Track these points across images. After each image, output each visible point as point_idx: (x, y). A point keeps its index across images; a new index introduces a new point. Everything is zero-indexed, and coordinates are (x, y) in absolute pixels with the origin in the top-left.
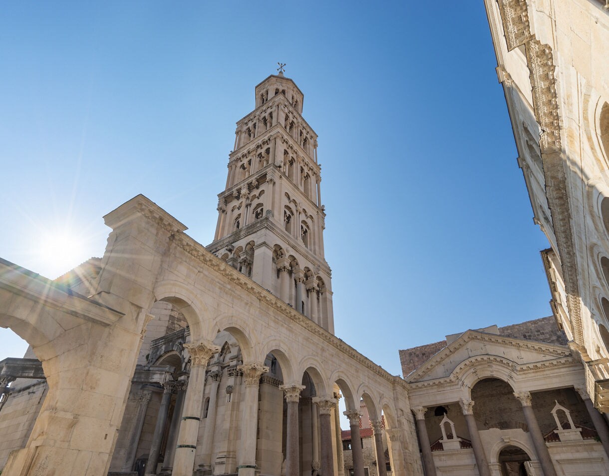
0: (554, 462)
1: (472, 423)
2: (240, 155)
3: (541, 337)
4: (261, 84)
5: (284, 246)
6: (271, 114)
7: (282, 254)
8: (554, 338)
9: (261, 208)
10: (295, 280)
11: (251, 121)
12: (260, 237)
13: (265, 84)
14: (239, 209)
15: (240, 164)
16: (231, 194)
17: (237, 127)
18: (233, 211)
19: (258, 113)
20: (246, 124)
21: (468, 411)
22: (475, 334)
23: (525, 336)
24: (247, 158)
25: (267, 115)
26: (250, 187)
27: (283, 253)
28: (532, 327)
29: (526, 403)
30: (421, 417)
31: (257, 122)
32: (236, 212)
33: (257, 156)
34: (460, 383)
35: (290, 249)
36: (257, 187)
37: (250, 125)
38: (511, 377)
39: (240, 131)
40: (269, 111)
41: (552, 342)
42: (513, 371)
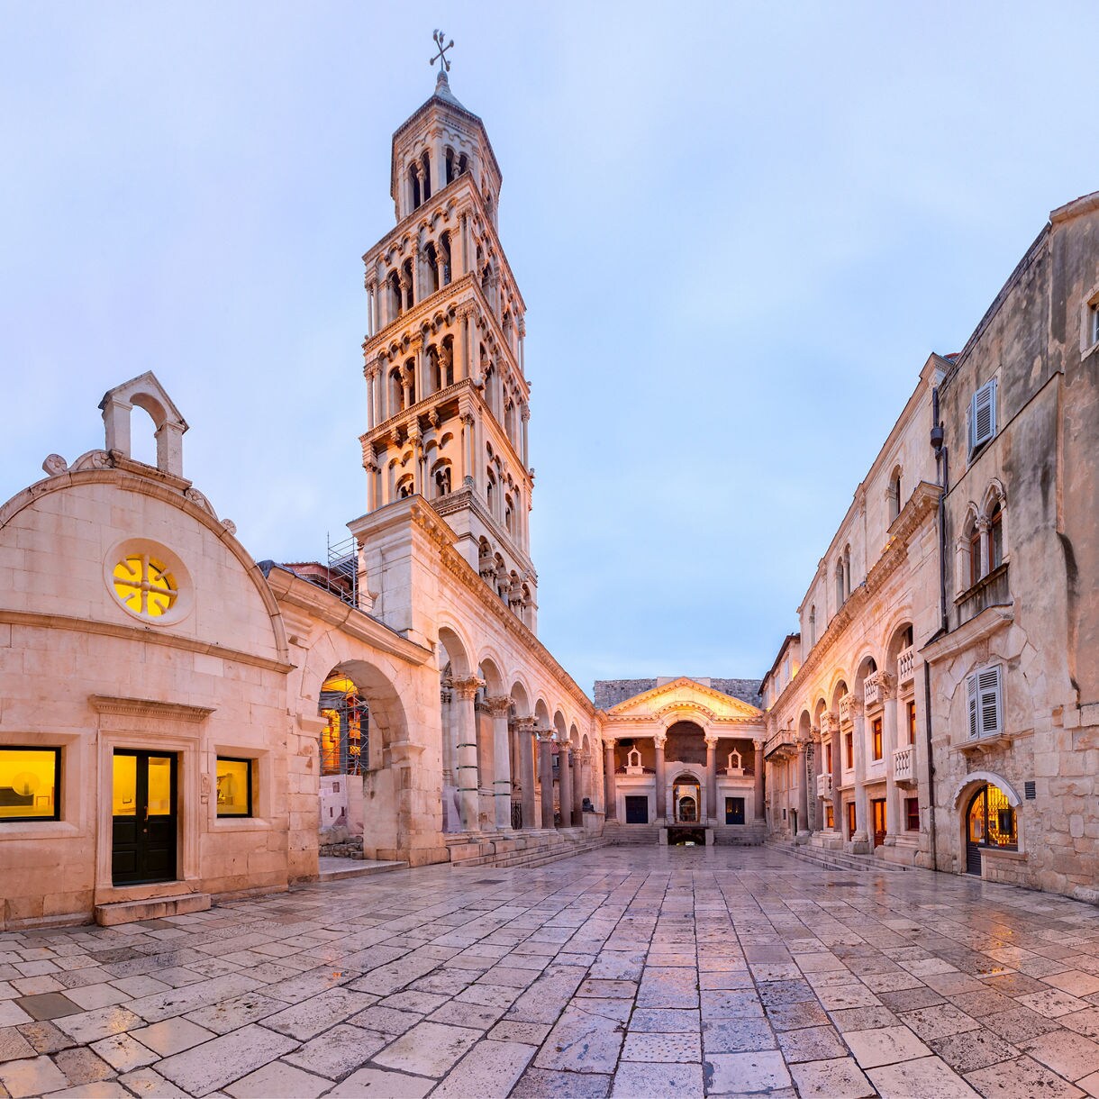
0: (717, 788)
1: (661, 756)
2: (386, 346)
3: (741, 695)
4: (406, 126)
5: (490, 539)
6: (445, 237)
7: (486, 550)
8: (751, 698)
9: (446, 467)
10: (499, 587)
11: (397, 253)
12: (461, 524)
13: (417, 127)
14: (403, 466)
15: (389, 367)
16: (388, 436)
17: (364, 269)
18: (391, 467)
19: (414, 230)
20: (388, 259)
21: (659, 745)
22: (687, 681)
23: (727, 692)
24: (403, 353)
25: (435, 237)
26: (424, 423)
27: (488, 548)
28: (737, 685)
29: (711, 746)
30: (611, 746)
31: (415, 257)
32: (399, 472)
33: (425, 353)
34: (660, 722)
35: (497, 543)
36: (438, 426)
37: (397, 263)
38: (707, 724)
39: (376, 280)
40: (441, 226)
41: (748, 702)
42: (711, 720)
